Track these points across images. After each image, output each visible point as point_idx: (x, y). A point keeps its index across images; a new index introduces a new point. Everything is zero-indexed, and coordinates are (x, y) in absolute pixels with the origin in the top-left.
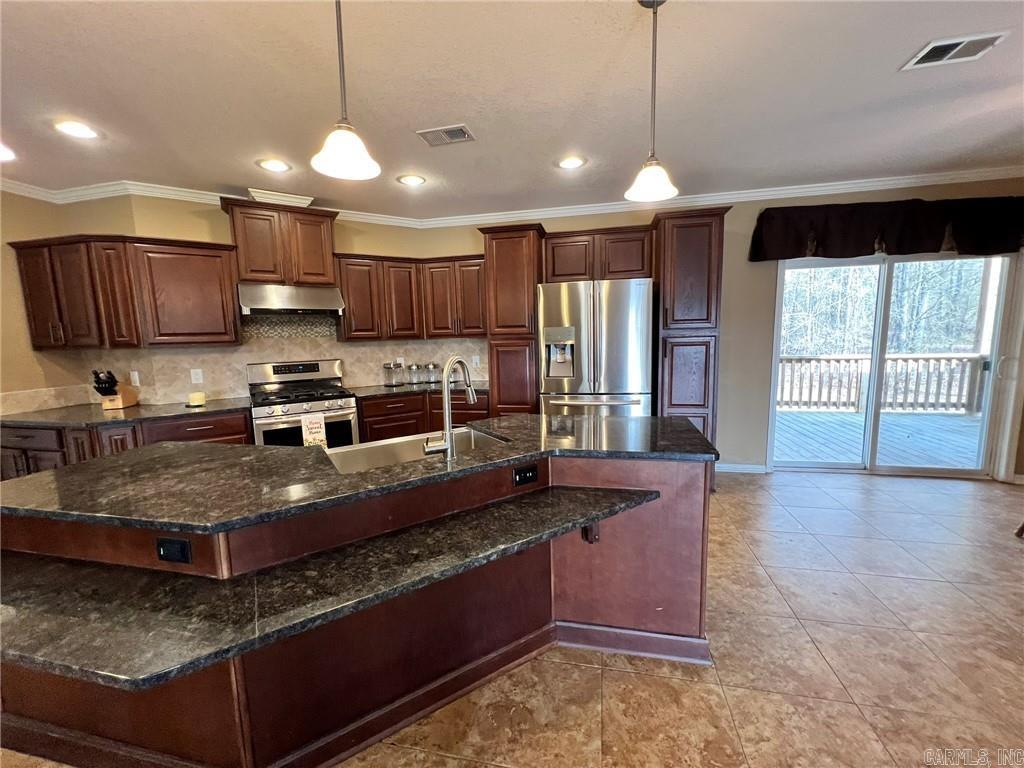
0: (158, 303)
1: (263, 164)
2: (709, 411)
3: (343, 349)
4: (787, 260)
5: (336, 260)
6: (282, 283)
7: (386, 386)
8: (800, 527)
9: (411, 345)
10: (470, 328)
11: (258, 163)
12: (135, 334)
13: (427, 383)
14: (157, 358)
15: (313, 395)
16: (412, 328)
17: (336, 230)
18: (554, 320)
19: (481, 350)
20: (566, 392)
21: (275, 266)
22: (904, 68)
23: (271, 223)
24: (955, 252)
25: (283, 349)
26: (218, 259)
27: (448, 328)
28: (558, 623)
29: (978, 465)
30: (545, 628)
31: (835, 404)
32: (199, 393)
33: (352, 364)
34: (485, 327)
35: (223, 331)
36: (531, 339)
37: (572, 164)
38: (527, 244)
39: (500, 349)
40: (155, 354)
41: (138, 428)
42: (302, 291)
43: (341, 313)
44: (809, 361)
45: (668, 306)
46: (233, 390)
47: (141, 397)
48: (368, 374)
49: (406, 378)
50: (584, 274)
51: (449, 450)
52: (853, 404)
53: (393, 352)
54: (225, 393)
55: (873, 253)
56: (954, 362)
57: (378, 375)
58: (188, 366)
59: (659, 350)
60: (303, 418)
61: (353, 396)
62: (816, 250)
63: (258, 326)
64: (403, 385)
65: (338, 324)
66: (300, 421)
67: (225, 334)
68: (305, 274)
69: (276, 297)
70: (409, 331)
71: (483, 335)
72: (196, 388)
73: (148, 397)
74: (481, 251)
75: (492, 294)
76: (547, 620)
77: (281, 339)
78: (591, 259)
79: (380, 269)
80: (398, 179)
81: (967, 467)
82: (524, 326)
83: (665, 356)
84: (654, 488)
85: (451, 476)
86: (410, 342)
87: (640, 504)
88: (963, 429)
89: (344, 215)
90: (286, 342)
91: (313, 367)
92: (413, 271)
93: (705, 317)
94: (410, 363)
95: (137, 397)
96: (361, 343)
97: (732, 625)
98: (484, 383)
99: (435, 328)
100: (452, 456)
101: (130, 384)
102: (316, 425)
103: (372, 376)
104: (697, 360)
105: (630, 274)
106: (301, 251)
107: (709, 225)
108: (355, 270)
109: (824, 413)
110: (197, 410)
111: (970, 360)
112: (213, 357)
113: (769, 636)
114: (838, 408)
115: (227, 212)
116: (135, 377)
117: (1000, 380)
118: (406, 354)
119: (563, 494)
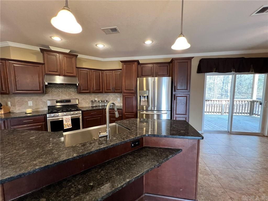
0: (16, 80)
1: (52, 38)
2: (187, 116)
3: (78, 96)
4: (207, 73)
5: (77, 69)
6: (59, 75)
7: (92, 107)
8: (216, 152)
9: (100, 95)
10: (117, 90)
11: (51, 37)
12: (8, 90)
13: (104, 106)
14: (17, 97)
15: (68, 110)
16: (100, 90)
17: (77, 60)
18: (142, 88)
19: (120, 97)
20: (145, 110)
21: (57, 70)
22: (252, 15)
23: (56, 57)
24: (253, 72)
25: (60, 96)
26: (38, 67)
27: (110, 90)
28: (146, 194)
29: (259, 131)
30: (142, 197)
31: (215, 112)
32: (30, 109)
33: (81, 100)
34: (121, 90)
35: (39, 89)
36: (135, 94)
37: (148, 42)
38: (134, 66)
39: (126, 97)
40: (16, 97)
41: (6, 121)
42: (66, 78)
43: (77, 85)
44: (209, 101)
45: (175, 85)
46: (42, 108)
47: (11, 110)
48: (86, 103)
49: (98, 104)
50: (151, 75)
51: (108, 136)
52: (220, 112)
53: (94, 97)
54: (40, 109)
55: (231, 72)
56: (246, 102)
57: (89, 103)
58: (27, 100)
59: (173, 98)
60: (64, 117)
61: (81, 110)
62: (216, 70)
63: (52, 88)
64: (97, 106)
65: (77, 88)
66: (63, 118)
67: (40, 90)
68: (67, 73)
69: (59, 80)
70: (99, 91)
71: (121, 92)
72: (30, 107)
73: (13, 110)
74: (121, 68)
75: (124, 80)
76: (142, 194)
77: (59, 93)
78: (153, 71)
79: (91, 72)
80: (96, 45)
81: (257, 132)
82: (133, 90)
83: (174, 99)
84: (180, 148)
85: (109, 147)
86: (99, 94)
87: (176, 154)
88: (250, 120)
89: (80, 56)
90: (60, 93)
91: (69, 101)
92: (101, 73)
93: (186, 89)
94: (99, 100)
95: (10, 110)
96: (84, 94)
97: (203, 192)
98: (121, 106)
99: (107, 90)
100: (109, 138)
101: (7, 106)
102: (68, 119)
103: (88, 104)
104: (184, 101)
105: (164, 76)
106: (66, 65)
107: (187, 62)
108: (83, 72)
109: (213, 115)
110: (29, 115)
111: (250, 101)
112: (36, 97)
113: (216, 196)
114: (216, 113)
115: (42, 53)
116: (9, 103)
117: (265, 108)
118: (98, 97)
119: (149, 150)
